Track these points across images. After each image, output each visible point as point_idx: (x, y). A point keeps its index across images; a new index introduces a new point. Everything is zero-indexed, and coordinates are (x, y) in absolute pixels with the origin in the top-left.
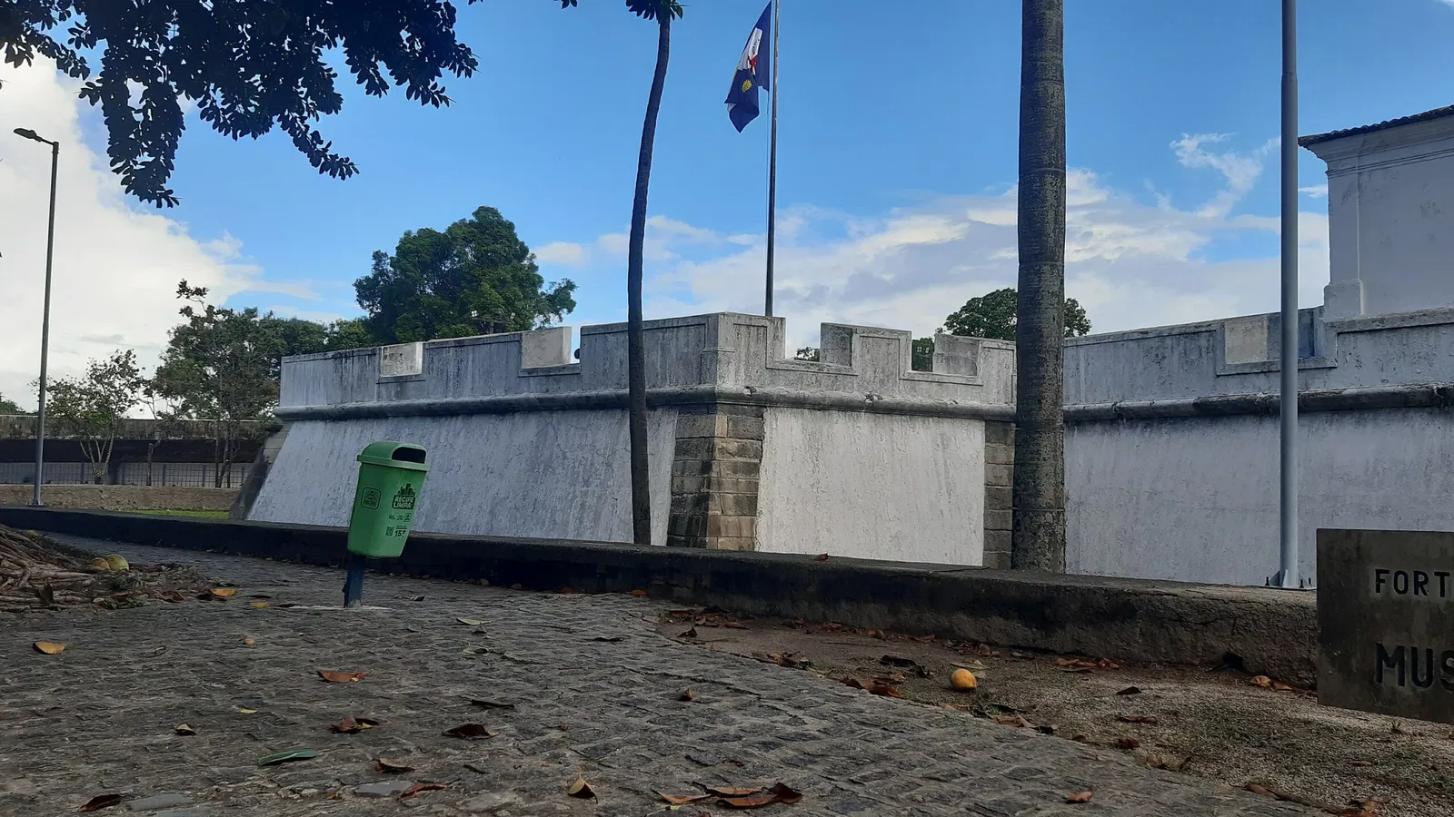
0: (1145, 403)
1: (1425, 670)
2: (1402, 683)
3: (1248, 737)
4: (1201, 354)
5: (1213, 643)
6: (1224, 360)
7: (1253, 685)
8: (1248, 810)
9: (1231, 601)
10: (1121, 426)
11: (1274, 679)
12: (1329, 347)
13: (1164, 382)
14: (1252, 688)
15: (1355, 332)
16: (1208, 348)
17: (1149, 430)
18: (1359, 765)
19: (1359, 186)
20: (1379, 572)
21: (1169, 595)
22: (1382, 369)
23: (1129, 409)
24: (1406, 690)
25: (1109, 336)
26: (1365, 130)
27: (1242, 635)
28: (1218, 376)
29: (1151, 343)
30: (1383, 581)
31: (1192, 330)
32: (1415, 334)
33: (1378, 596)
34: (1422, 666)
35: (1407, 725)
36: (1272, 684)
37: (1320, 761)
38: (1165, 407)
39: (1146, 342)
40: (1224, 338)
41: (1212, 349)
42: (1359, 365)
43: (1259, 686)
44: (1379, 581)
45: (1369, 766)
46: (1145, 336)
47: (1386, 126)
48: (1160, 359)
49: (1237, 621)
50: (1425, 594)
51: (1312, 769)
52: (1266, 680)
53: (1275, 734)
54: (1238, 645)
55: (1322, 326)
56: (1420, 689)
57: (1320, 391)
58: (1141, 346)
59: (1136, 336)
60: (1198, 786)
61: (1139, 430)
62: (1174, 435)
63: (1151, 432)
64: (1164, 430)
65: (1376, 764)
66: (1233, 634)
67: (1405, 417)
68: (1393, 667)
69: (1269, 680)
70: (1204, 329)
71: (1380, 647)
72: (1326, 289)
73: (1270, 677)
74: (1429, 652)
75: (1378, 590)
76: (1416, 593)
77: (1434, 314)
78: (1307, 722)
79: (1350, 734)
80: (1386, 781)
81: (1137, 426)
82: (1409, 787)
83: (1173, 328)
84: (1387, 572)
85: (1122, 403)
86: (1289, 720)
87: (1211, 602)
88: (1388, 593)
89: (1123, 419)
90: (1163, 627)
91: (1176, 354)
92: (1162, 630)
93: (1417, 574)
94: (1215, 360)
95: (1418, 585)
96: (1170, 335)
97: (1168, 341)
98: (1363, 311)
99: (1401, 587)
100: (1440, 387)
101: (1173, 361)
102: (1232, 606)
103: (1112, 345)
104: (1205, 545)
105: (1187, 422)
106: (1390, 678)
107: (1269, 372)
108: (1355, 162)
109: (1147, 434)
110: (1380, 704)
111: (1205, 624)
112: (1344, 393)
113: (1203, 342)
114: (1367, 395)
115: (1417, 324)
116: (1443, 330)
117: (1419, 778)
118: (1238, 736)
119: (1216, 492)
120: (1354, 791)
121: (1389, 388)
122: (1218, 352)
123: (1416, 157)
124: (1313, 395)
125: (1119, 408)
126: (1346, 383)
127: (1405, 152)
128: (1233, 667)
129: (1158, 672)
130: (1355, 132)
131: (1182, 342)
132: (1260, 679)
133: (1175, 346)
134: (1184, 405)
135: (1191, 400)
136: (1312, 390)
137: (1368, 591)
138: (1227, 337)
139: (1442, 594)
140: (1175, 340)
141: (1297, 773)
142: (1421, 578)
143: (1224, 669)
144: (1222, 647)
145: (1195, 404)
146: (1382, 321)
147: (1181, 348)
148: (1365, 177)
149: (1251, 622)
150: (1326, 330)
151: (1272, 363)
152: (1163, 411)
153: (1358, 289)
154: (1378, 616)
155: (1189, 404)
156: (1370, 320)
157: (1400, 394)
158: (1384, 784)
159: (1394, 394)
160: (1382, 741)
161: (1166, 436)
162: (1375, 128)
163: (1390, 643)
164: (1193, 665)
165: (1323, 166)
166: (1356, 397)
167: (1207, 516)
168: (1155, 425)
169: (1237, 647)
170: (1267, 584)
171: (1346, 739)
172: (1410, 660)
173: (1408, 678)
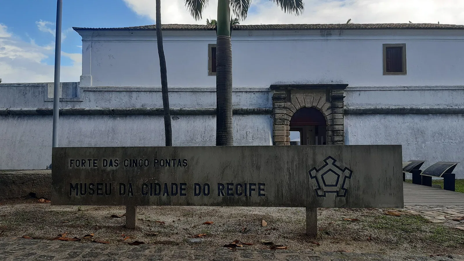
0: (19, 109)
1: (84, 190)
2: (77, 195)
3: (29, 220)
4: (39, 94)
5: (26, 190)
6: (47, 96)
7: (39, 202)
8: (19, 245)
9: (32, 175)
10: (9, 117)
11: (46, 199)
12: (82, 95)
13: (26, 102)
14: (38, 203)
15: (89, 91)
16: (42, 92)
17: (20, 119)
18: (64, 223)
19: (92, 46)
20: (71, 160)
21: (10, 174)
22: (96, 103)
23: (12, 111)
24: (78, 197)
25: (6, 84)
26: (94, 29)
27: (36, 186)
28: (45, 101)
29: (21, 88)
30: (72, 163)
31: (36, 85)
32: (106, 93)
33: (71, 168)
34: (83, 189)
35: (83, 208)
36: (45, 201)
37: (51, 224)
38: (26, 111)
39: (19, 88)
40: (47, 89)
41: (43, 92)
42: (90, 101)
43: (41, 202)
44: (71, 163)
45: (67, 222)
46: (19, 85)
47: (100, 29)
48: (24, 94)
49: (34, 181)
50: (85, 166)
51: (48, 227)
52: (43, 200)
53: (39, 217)
54: (34, 189)
55: (79, 88)
56: (83, 196)
57: (78, 108)
58: (18, 89)
59: (16, 85)
60: (3, 240)
61: (16, 118)
62: (29, 121)
63: (20, 120)
64: (25, 119)
65: (70, 221)
66: (33, 186)
67: (102, 118)
68: (75, 190)
69: (44, 200)
70: (40, 85)
71: (71, 184)
72: (81, 76)
73: (45, 199)
74: (85, 184)
75: (71, 166)
76: (82, 166)
77: (111, 88)
78: (51, 212)
79: (64, 213)
80: (72, 226)
81: (15, 117)
82: (78, 227)
83: (30, 84)
84: (74, 160)
85: (10, 109)
86: (46, 212)
87: (25, 175)
88: (74, 167)
89: (10, 115)
90: (7, 186)
91: (30, 92)
92: (7, 187)
93: (82, 160)
94: (44, 96)
95: (83, 163)
96: (28, 86)
97: (28, 88)
98: (91, 85)
99: (78, 165)
100: (112, 109)
101: (29, 95)
102: (33, 176)
103: (7, 87)
104: (39, 158)
105: (34, 117)
106: (74, 193)
107: (62, 101)
108: (90, 39)
109: (19, 120)
110: (70, 202)
111: (23, 183)
112: (85, 109)
113: (40, 89)
114: (92, 110)
115: (107, 90)
116: (114, 93)
117: (82, 224)
118: (26, 220)
119: (43, 140)
120: (61, 231)
121: (98, 108)
122: (45, 93)
123: (108, 41)
124: (76, 109)
125: (9, 110)
126: (86, 106)
127: (105, 39)
128: (33, 197)
129: (4, 202)
130: (91, 29)
131: (33, 89)
132: (41, 200)
133: (30, 90)
134: (33, 111)
135: (35, 109)
136: (76, 108)
137: (68, 167)
138: (48, 88)
139: (90, 166)
140: (30, 88)
141: (43, 229)
142: (84, 161)
143: (29, 198)
144: (28, 191)
145: (37, 111)
146: (97, 88)
147: (33, 91)
148: (93, 43)
149: (39, 181)
150: (80, 89)
151: (63, 98)
152: (25, 112)
153: (90, 78)
154: (71, 174)
155: (35, 110)
156: (93, 88)
157: (101, 110)
158: (71, 227)
159: (99, 110)
160: (74, 214)
161: (26, 121)
162: (96, 29)
163: (74, 183)
164: (19, 198)
165: (81, 38)
166: (89, 111)
167: (40, 148)
168: (22, 117)
169: (34, 190)
170: (47, 168)
171: (63, 215)
172: (80, 188)
173: (79, 193)
